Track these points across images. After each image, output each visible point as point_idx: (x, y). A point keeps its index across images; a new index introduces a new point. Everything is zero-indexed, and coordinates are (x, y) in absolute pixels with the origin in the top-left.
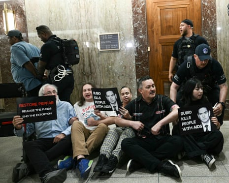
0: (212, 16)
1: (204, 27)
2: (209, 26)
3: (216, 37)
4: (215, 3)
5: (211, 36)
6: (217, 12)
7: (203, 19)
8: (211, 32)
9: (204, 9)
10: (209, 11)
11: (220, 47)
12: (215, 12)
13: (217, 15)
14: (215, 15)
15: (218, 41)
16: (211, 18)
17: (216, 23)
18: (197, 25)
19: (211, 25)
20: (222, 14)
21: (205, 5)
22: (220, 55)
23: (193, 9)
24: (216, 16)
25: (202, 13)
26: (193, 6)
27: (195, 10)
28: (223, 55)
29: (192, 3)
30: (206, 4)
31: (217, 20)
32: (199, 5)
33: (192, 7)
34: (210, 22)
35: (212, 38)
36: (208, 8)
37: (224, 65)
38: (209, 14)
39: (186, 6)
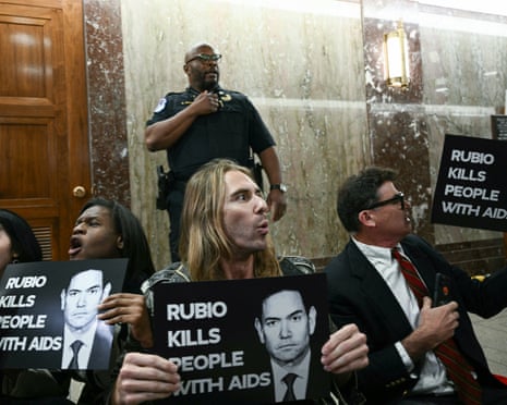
0: (111, 59)
1: (92, 84)
2: (104, 82)
3: (124, 112)
4: (119, 28)
5: (111, 108)
6: (125, 51)
7: (89, 63)
8: (110, 98)
9: (92, 37)
10: (103, 44)
11: (136, 138)
12: (120, 49)
13: (125, 57)
14: (119, 56)
15: (129, 123)
16: (108, 62)
17: (123, 77)
18: (73, 77)
19: (109, 81)
20: (138, 55)
21: (93, 29)
22: (135, 158)
23: (62, 33)
24: (122, 60)
25: (87, 46)
26: (61, 26)
27: (67, 37)
28: (143, 159)
29: (59, 19)
30: (96, 26)
31: (125, 69)
32: (78, 25)
33: (57, 29)
34: (107, 72)
35: (112, 113)
36: (101, 35)
37: (147, 184)
38: (103, 51)
39: (42, 22)
